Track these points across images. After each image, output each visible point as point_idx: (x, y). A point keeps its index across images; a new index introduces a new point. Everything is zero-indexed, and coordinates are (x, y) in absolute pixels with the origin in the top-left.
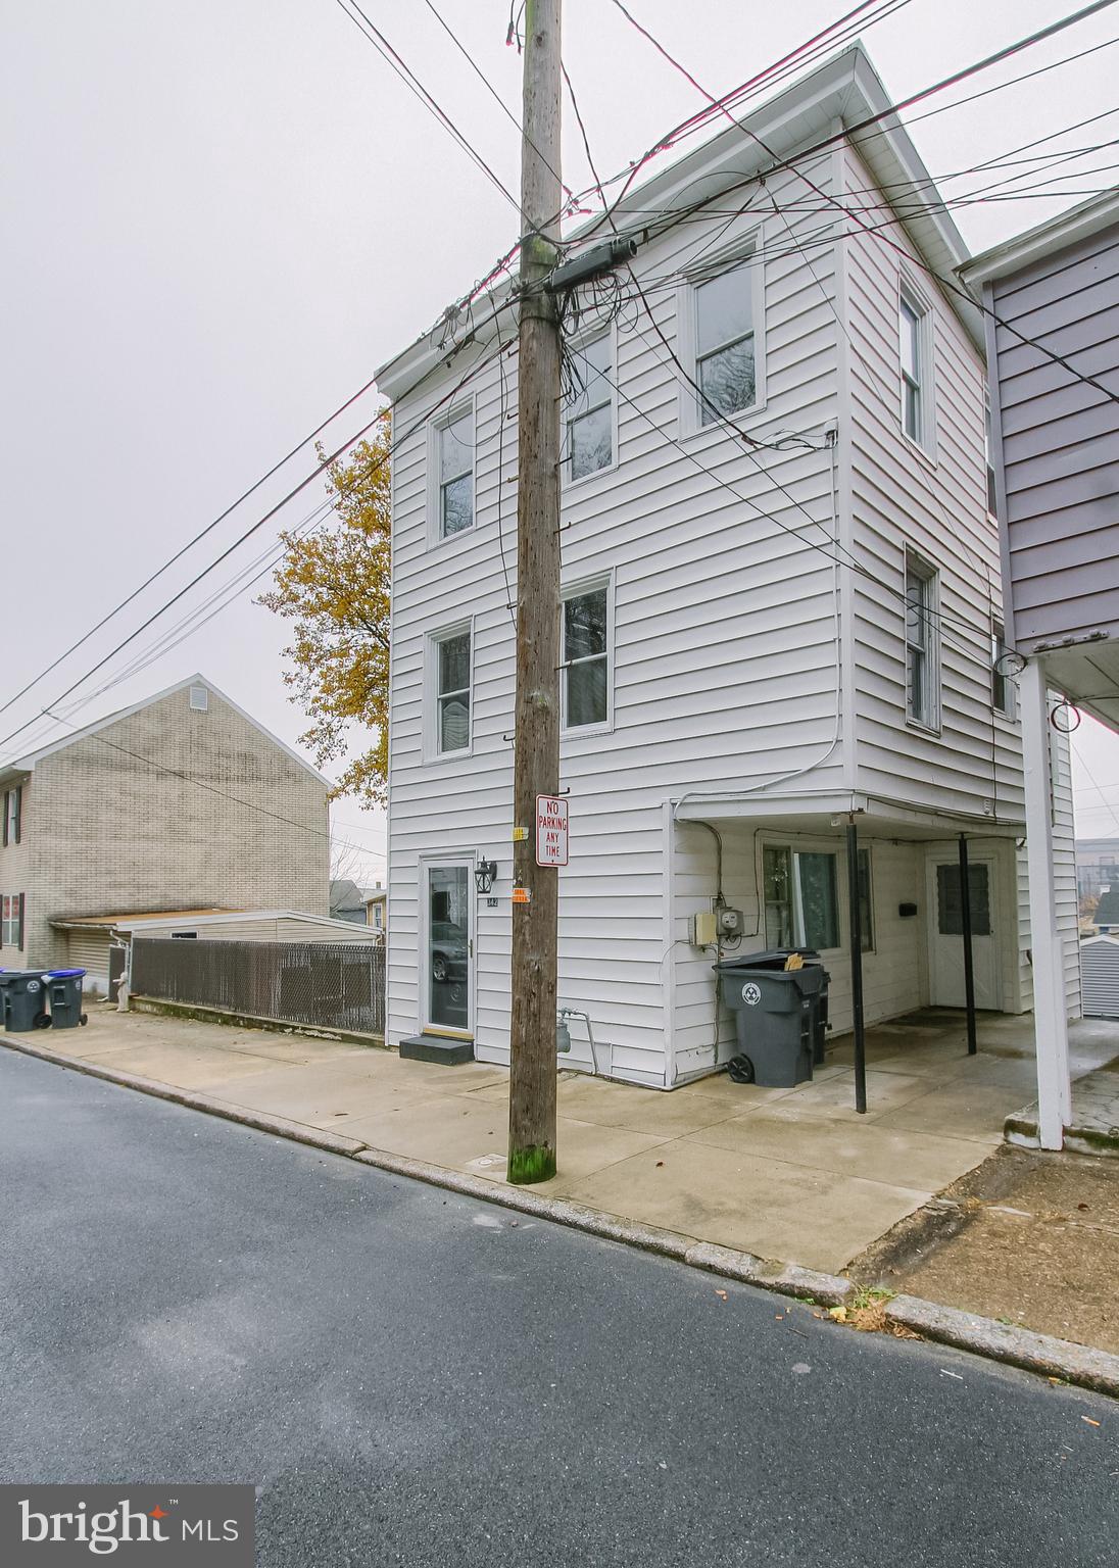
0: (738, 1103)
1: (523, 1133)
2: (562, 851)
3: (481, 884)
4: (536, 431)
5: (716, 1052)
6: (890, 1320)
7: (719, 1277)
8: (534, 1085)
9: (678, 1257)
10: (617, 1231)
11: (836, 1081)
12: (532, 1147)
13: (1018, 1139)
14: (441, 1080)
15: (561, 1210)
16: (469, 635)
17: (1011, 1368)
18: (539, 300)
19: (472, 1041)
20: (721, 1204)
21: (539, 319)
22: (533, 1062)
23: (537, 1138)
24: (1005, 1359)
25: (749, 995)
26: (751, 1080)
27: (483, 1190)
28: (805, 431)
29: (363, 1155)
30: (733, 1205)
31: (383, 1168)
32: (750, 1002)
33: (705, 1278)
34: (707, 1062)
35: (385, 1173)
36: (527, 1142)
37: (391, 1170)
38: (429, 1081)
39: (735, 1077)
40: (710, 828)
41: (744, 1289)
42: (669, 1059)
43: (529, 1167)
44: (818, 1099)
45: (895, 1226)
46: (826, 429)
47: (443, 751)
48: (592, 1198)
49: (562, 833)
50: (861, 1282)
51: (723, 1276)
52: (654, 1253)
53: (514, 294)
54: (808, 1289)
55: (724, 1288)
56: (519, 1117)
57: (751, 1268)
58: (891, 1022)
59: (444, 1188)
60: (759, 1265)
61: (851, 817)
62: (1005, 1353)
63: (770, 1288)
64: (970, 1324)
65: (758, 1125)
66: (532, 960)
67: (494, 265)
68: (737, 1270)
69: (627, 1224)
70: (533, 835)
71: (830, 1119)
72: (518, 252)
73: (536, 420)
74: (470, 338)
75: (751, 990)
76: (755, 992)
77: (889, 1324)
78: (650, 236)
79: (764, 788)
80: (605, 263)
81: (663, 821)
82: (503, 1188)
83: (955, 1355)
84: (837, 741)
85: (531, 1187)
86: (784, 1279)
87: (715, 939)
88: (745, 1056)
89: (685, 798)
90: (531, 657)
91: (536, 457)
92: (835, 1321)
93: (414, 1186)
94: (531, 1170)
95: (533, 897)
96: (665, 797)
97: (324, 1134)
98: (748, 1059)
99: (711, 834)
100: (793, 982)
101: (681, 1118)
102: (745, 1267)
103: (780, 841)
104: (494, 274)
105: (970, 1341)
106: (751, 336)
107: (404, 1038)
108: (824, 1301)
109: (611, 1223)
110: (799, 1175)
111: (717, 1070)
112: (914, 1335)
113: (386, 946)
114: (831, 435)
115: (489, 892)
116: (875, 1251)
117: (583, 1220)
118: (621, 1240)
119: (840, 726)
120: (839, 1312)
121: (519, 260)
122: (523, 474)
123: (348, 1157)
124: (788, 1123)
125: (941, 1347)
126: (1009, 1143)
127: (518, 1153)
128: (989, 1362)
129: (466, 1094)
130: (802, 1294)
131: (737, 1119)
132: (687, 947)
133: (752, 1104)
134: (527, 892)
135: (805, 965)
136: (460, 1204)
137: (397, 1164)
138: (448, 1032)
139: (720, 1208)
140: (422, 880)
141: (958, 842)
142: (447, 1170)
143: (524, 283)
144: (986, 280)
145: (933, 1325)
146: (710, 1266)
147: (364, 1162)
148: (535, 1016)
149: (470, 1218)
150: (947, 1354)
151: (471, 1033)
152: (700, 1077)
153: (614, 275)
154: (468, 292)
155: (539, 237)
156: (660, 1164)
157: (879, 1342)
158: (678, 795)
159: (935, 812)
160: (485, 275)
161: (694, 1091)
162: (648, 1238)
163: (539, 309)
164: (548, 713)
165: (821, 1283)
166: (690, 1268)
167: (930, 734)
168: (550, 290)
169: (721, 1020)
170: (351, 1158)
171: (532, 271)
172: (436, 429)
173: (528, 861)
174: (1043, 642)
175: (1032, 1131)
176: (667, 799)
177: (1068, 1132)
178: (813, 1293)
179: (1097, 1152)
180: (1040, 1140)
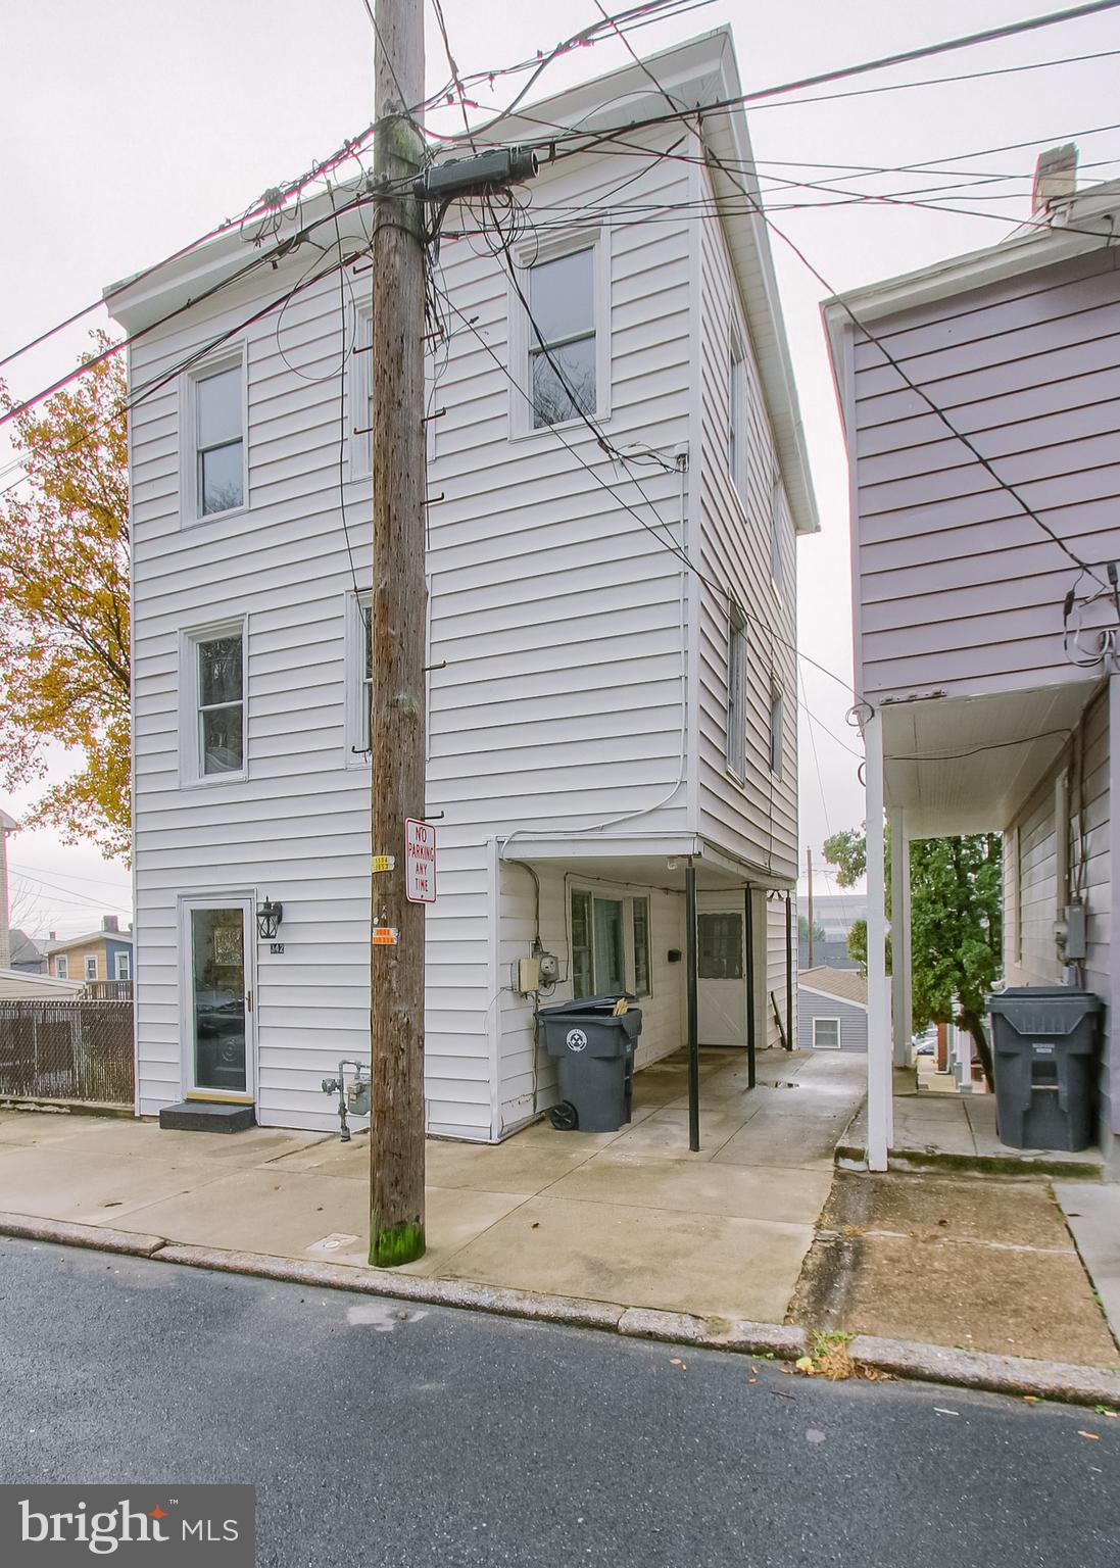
0: (574, 1152)
1: (392, 1209)
2: (430, 885)
3: (265, 927)
4: (400, 372)
5: (535, 1101)
6: (859, 1364)
7: (662, 1344)
8: (404, 1153)
9: (611, 1328)
10: (528, 1307)
11: (653, 1121)
12: (402, 1224)
13: (847, 1164)
14: (225, 1152)
15: (453, 1291)
16: (240, 637)
17: (986, 1393)
18: (403, 206)
19: (253, 1105)
20: (624, 1262)
21: (403, 230)
22: (403, 1128)
23: (408, 1213)
24: (981, 1386)
25: (574, 1042)
26: (575, 1127)
27: (346, 1279)
28: (661, 449)
29: (166, 1252)
30: (636, 1262)
31: (199, 1266)
32: (575, 1049)
33: (648, 1347)
34: (526, 1112)
35: (204, 1272)
36: (396, 1219)
37: (211, 1267)
38: (213, 1154)
39: (558, 1125)
40: (530, 870)
41: (694, 1354)
42: (495, 1111)
43: (400, 1246)
44: (648, 1141)
45: (804, 1263)
46: (677, 451)
47: (206, 773)
48: (482, 1273)
49: (429, 863)
50: (810, 1327)
51: (666, 1342)
52: (578, 1327)
53: (369, 191)
54: (765, 1343)
55: (678, 1357)
56: (387, 1190)
57: (696, 1330)
58: (663, 1061)
60: (702, 1325)
61: (690, 860)
62: (980, 1380)
63: (722, 1348)
64: (937, 1356)
65: (607, 1173)
66: (400, 1011)
67: (340, 146)
68: (683, 1334)
69: (536, 1296)
70: (401, 866)
71: (672, 1160)
72: (371, 138)
73: (400, 356)
74: (302, 237)
75: (577, 1037)
76: (581, 1038)
77: (859, 1368)
78: (558, 153)
79: (602, 828)
80: (500, 173)
81: (488, 860)
82: (370, 1273)
83: (933, 1389)
84: (681, 782)
85: (404, 1268)
86: (736, 1336)
87: (536, 986)
88: (569, 1104)
89: (512, 835)
90: (395, 652)
91: (400, 404)
92: (806, 1375)
93: (251, 1284)
94: (403, 1251)
95: (401, 938)
96: (491, 834)
97: (103, 1232)
98: (572, 1106)
99: (529, 875)
100: (620, 1027)
101: (523, 1171)
102: (690, 1329)
103: (584, 887)
104: (338, 158)
105: (943, 1374)
106: (592, 335)
107: (165, 1106)
108: (786, 1355)
109: (519, 1299)
110: (680, 1220)
111: (535, 1119)
112: (886, 1375)
113: (135, 1001)
114: (681, 459)
115: (274, 937)
116: (804, 1293)
117: (485, 1299)
118: (536, 1317)
119: (685, 766)
120: (804, 1363)
121: (372, 148)
122: (383, 424)
123: (145, 1257)
124: (636, 1168)
125: (915, 1384)
126: (839, 1168)
127: (385, 1232)
128: (964, 1391)
129: (264, 1166)
130: (760, 1350)
131: (583, 1168)
132: (510, 993)
133: (588, 1151)
134: (393, 932)
135: (629, 1010)
136: (325, 1299)
137: (220, 1260)
138: (218, 1096)
139: (626, 1266)
140: (181, 923)
141: (744, 891)
142: (289, 1260)
143: (385, 177)
144: (846, 321)
145: (904, 1362)
146: (650, 1333)
147: (169, 1262)
148: (404, 1075)
149: (344, 1316)
150: (924, 1390)
151: (251, 1095)
152: (523, 1127)
153: (510, 195)
154: (298, 176)
155: (405, 122)
156: (536, 1226)
157: (853, 1389)
158: (506, 833)
159: (739, 861)
160: (328, 156)
161: (520, 1143)
162: (571, 1312)
163: (403, 214)
164: (416, 721)
165: (775, 1335)
166: (627, 1338)
167: (738, 785)
168: (422, 194)
169: (539, 1067)
170: (149, 1258)
171: (393, 166)
172: (192, 379)
173: (394, 895)
174: (888, 695)
175: (859, 1156)
176: (493, 836)
177: (891, 1154)
178: (771, 1348)
179: (917, 1170)
180: (868, 1163)
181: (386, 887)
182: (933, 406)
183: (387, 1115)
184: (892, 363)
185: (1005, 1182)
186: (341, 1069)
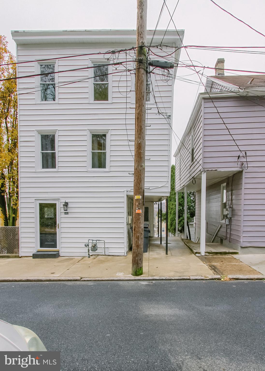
1: (140, 265)
4: (144, 99)
11: (151, 250)
13: (197, 255)
16: (54, 135)
18: (144, 64)
19: (59, 251)
20: (180, 271)
21: (144, 70)
22: (141, 249)
29: (84, 279)
30: (182, 270)
33: (197, 281)
42: (125, 249)
45: (209, 268)
46: (168, 114)
47: (42, 168)
51: (199, 280)
52: (183, 280)
59: (120, 281)
60: (203, 277)
61: (167, 197)
63: (209, 280)
64: (240, 276)
66: (142, 226)
72: (137, 48)
77: (230, 279)
79: (150, 190)
81: (125, 195)
84: (167, 181)
86: (210, 278)
89: (130, 190)
90: (142, 156)
91: (143, 106)
92: (223, 281)
94: (141, 272)
107: (33, 253)
108: (219, 279)
112: (234, 280)
114: (169, 116)
115: (67, 210)
116: (214, 271)
118: (175, 280)
119: (168, 178)
123: (79, 281)
124: (160, 258)
125: (239, 280)
127: (138, 269)
129: (77, 263)
130: (215, 279)
131: (150, 259)
134: (141, 211)
138: (48, 250)
140: (36, 206)
144: (203, 97)
146: (196, 279)
148: (142, 239)
149: (141, 283)
151: (58, 249)
152: (128, 252)
153: (168, 71)
156: (157, 267)
166: (192, 280)
170: (80, 281)
171: (143, 55)
172: (39, 64)
173: (141, 203)
174: (208, 169)
175: (199, 253)
176: (126, 190)
177: (205, 252)
178: (217, 278)
179: (209, 255)
180: (201, 254)
181: (140, 202)
182: (224, 122)
183: (139, 246)
184: (218, 112)
185: (224, 256)
186: (88, 241)
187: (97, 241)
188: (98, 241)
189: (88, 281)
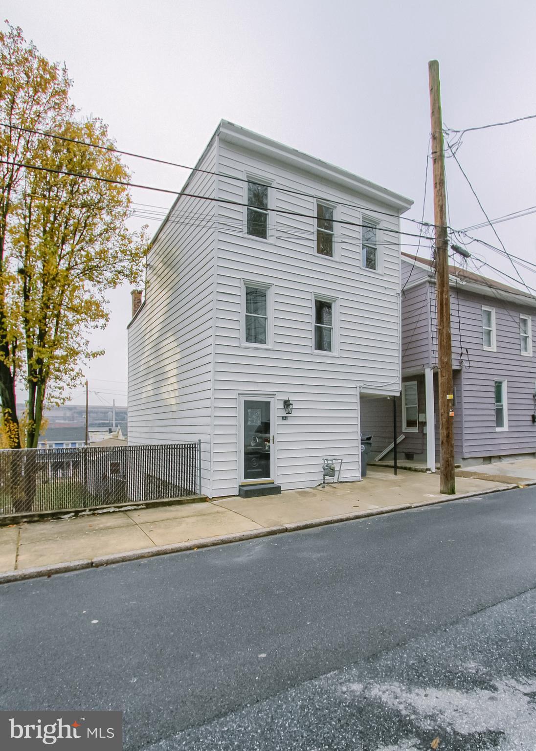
3: (287, 410)
19: (274, 483)
81: (357, 392)
84: (398, 377)
96: (358, 385)
115: (290, 414)
119: (399, 373)
138: (256, 481)
140: (240, 406)
151: (273, 479)
187: (332, 461)
188: (334, 461)
189: (420, 506)
